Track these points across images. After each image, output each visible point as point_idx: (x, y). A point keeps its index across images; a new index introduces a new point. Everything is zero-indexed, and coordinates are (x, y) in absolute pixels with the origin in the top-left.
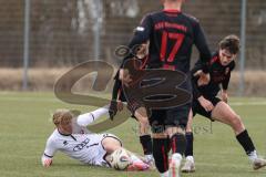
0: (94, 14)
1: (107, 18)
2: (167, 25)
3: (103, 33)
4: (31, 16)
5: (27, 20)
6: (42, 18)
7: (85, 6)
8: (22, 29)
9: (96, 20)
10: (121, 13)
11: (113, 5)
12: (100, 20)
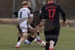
0: (33, 3)
1: (37, 5)
2: (49, 7)
3: (36, 9)
4: (15, 4)
5: (14, 5)
6: (18, 4)
7: (31, 1)
8: (13, 7)
9: (34, 5)
10: (41, 3)
11: (39, 1)
12: (35, 5)
